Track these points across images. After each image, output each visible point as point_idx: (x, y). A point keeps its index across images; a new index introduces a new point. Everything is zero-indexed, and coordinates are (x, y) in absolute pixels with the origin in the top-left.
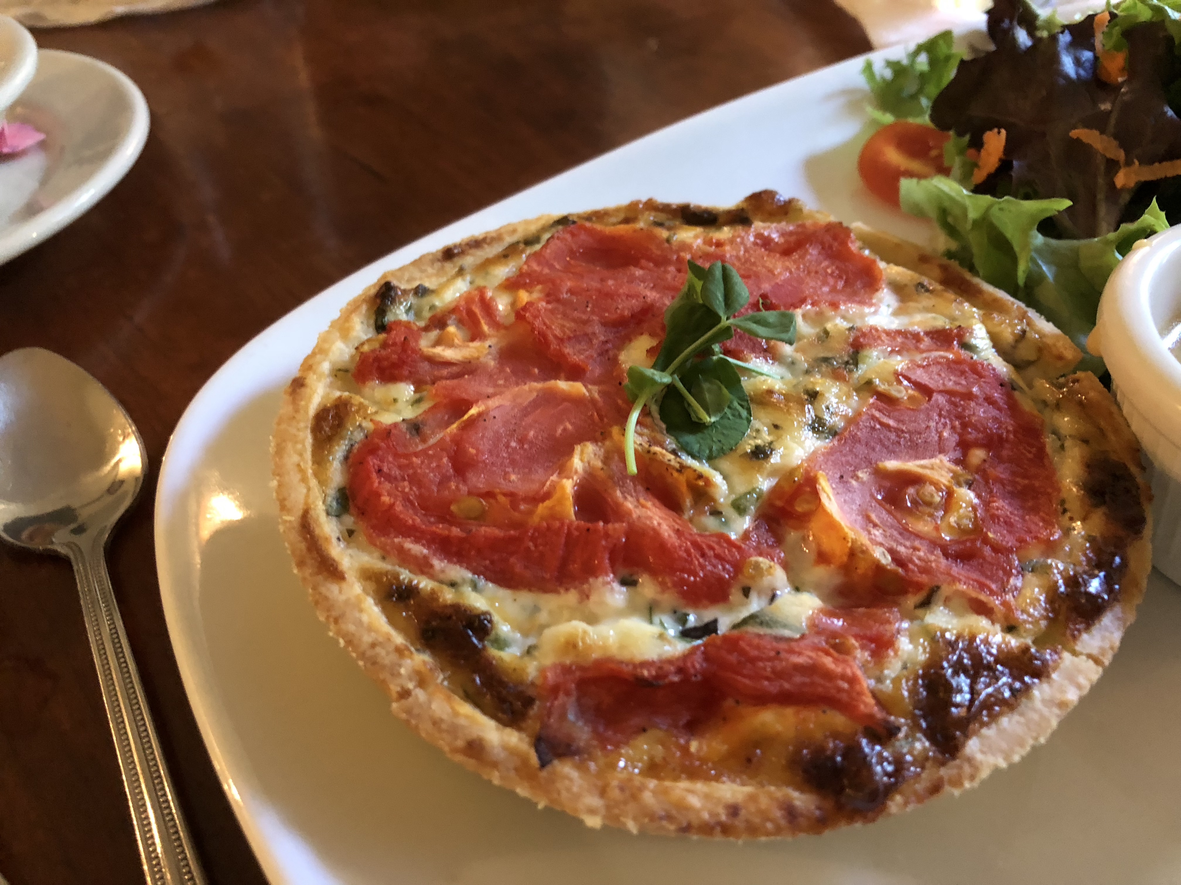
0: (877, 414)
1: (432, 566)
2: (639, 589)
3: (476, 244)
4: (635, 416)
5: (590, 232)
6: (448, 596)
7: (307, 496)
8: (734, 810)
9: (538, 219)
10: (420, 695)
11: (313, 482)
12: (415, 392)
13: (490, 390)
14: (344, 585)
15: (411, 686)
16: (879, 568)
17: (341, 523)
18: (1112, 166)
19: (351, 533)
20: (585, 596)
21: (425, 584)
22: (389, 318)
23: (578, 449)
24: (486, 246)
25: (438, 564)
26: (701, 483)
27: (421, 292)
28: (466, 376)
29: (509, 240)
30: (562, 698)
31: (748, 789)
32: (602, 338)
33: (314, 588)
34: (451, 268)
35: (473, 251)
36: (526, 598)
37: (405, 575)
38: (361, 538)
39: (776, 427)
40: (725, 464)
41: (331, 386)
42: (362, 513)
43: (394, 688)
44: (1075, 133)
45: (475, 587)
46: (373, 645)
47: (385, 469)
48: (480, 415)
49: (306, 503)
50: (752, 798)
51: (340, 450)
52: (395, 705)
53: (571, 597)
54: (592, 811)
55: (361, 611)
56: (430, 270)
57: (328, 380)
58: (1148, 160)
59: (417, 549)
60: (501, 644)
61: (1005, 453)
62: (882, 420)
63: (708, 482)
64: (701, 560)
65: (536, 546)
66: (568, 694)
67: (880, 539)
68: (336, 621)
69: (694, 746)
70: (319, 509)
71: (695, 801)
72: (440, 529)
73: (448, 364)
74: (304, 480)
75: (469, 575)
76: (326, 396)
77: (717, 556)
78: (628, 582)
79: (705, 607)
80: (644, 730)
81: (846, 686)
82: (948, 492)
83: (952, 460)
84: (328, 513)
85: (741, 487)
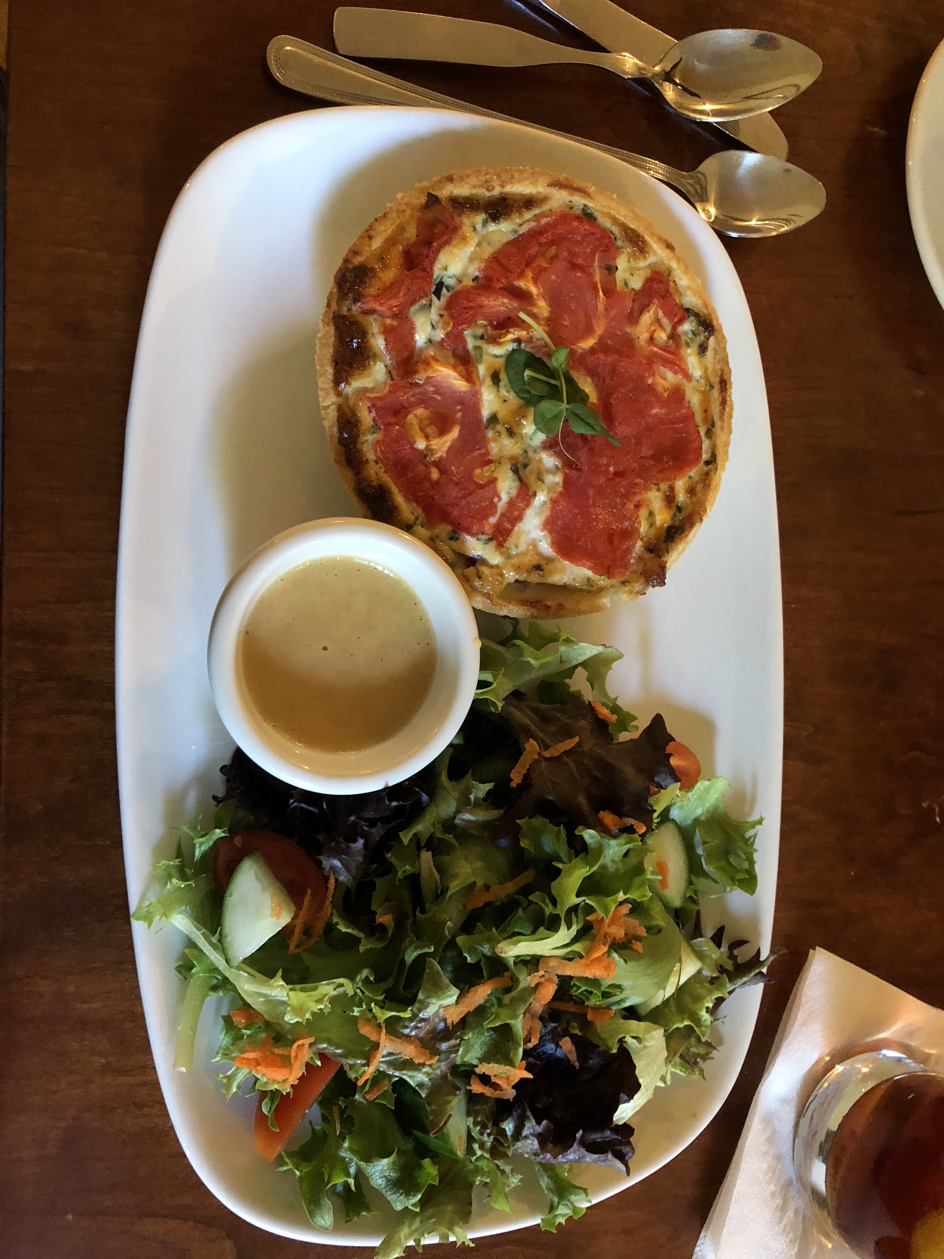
0: (483, 451)
1: (534, 222)
2: (470, 281)
4: (547, 340)
5: (693, 463)
6: (516, 219)
7: (602, 204)
8: (371, 238)
9: (726, 454)
11: (605, 210)
12: (632, 287)
13: (611, 315)
14: (547, 186)
16: (415, 371)
17: (579, 208)
18: (544, 746)
19: (571, 208)
20: (481, 260)
21: (528, 215)
22: (692, 319)
23: (549, 310)
24: (721, 408)
25: (533, 224)
26: (496, 342)
27: (703, 349)
28: (627, 313)
29: (718, 424)
30: (449, 218)
31: (374, 248)
32: (606, 381)
33: (551, 174)
34: (715, 380)
36: (497, 245)
37: (537, 211)
38: (565, 209)
39: (505, 401)
40: (502, 361)
41: (660, 259)
42: (578, 217)
44: (575, 739)
45: (513, 231)
46: (513, 178)
48: (597, 297)
49: (596, 200)
53: (485, 257)
55: (531, 185)
56: (718, 367)
57: (666, 262)
58: (534, 764)
59: (544, 221)
60: (483, 221)
61: (428, 485)
63: (496, 345)
66: (448, 221)
67: (427, 387)
68: (533, 173)
69: (401, 248)
70: (591, 204)
72: (548, 235)
73: (641, 313)
74: (609, 208)
75: (520, 232)
76: (654, 252)
78: (476, 279)
79: (447, 300)
80: (417, 236)
81: (382, 302)
82: (427, 437)
83: (441, 458)
84: (585, 205)
85: (485, 357)
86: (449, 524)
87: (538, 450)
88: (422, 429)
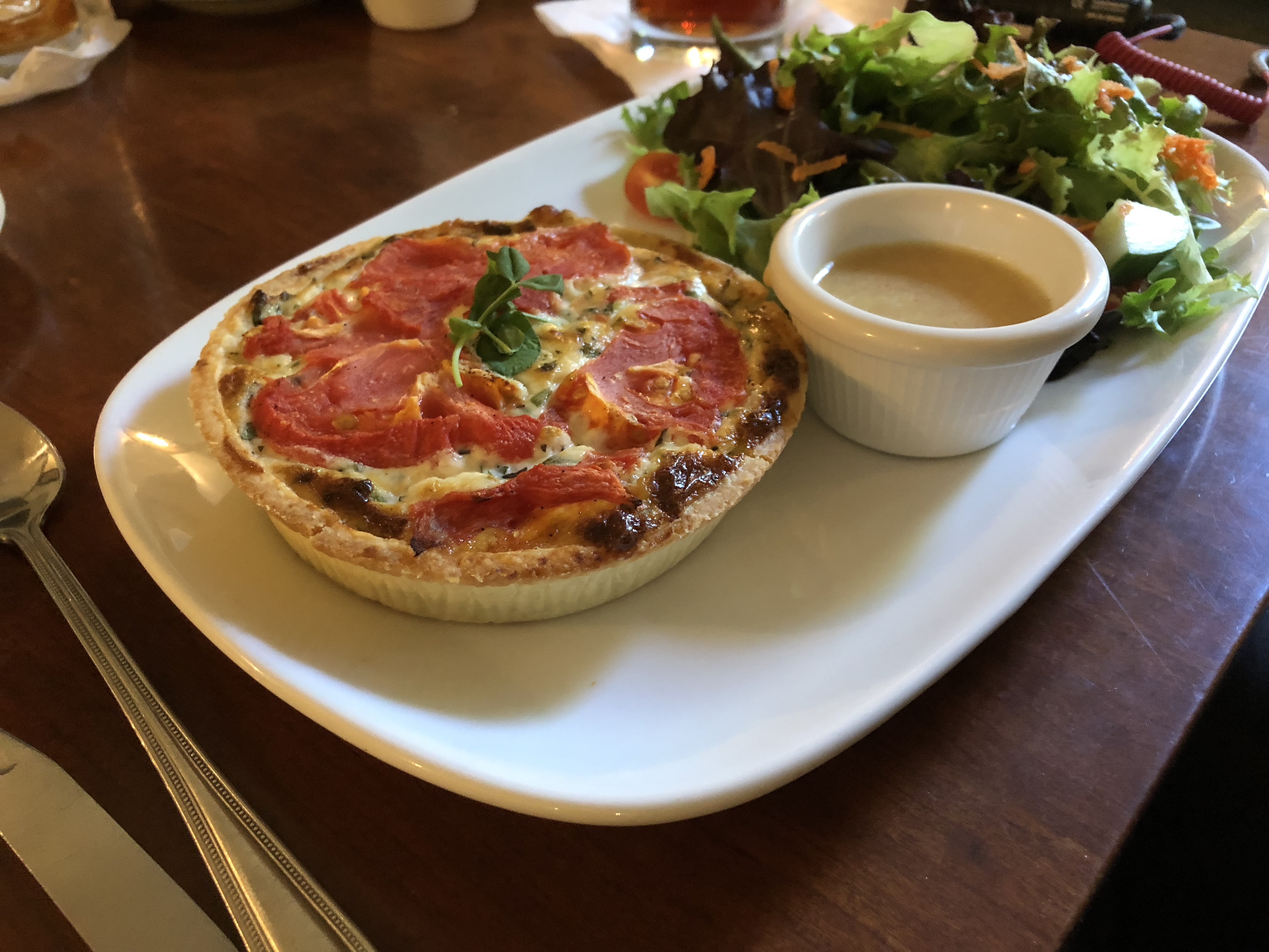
1: (324, 460)
2: (472, 454)
4: (457, 352)
6: (338, 476)
7: (225, 429)
8: (543, 561)
9: (371, 241)
10: (328, 530)
11: (228, 420)
12: (293, 360)
13: (350, 352)
14: (263, 476)
15: (321, 525)
16: (629, 426)
17: (253, 444)
18: (789, 167)
19: (261, 449)
20: (434, 465)
21: (321, 470)
22: (263, 316)
23: (419, 377)
25: (328, 458)
26: (508, 388)
27: (285, 297)
28: (330, 345)
30: (425, 516)
31: (551, 549)
32: (430, 310)
33: (242, 480)
34: (305, 280)
35: (321, 267)
36: (393, 472)
37: (306, 467)
38: (270, 451)
39: (558, 352)
41: (228, 363)
42: (267, 435)
43: (310, 527)
44: (760, 146)
45: (357, 469)
46: (289, 507)
47: (280, 405)
48: (344, 367)
49: (225, 433)
50: (554, 553)
51: (243, 400)
53: (426, 466)
54: (453, 575)
55: (277, 490)
56: (290, 282)
57: (225, 359)
58: (812, 161)
59: (313, 450)
60: (380, 498)
61: (712, 353)
62: (630, 342)
63: (513, 388)
65: (397, 438)
66: (429, 514)
67: (630, 410)
68: (261, 497)
69: (515, 534)
70: (236, 436)
71: (519, 560)
72: (326, 437)
73: (315, 339)
74: (220, 419)
75: (351, 463)
76: (225, 369)
77: (522, 429)
78: (464, 452)
79: (518, 462)
80: (483, 529)
81: (607, 484)
82: (674, 379)
83: (677, 361)
84: (243, 438)
85: (536, 389)
86: (721, 322)
87: (566, 313)
88: (675, 387)
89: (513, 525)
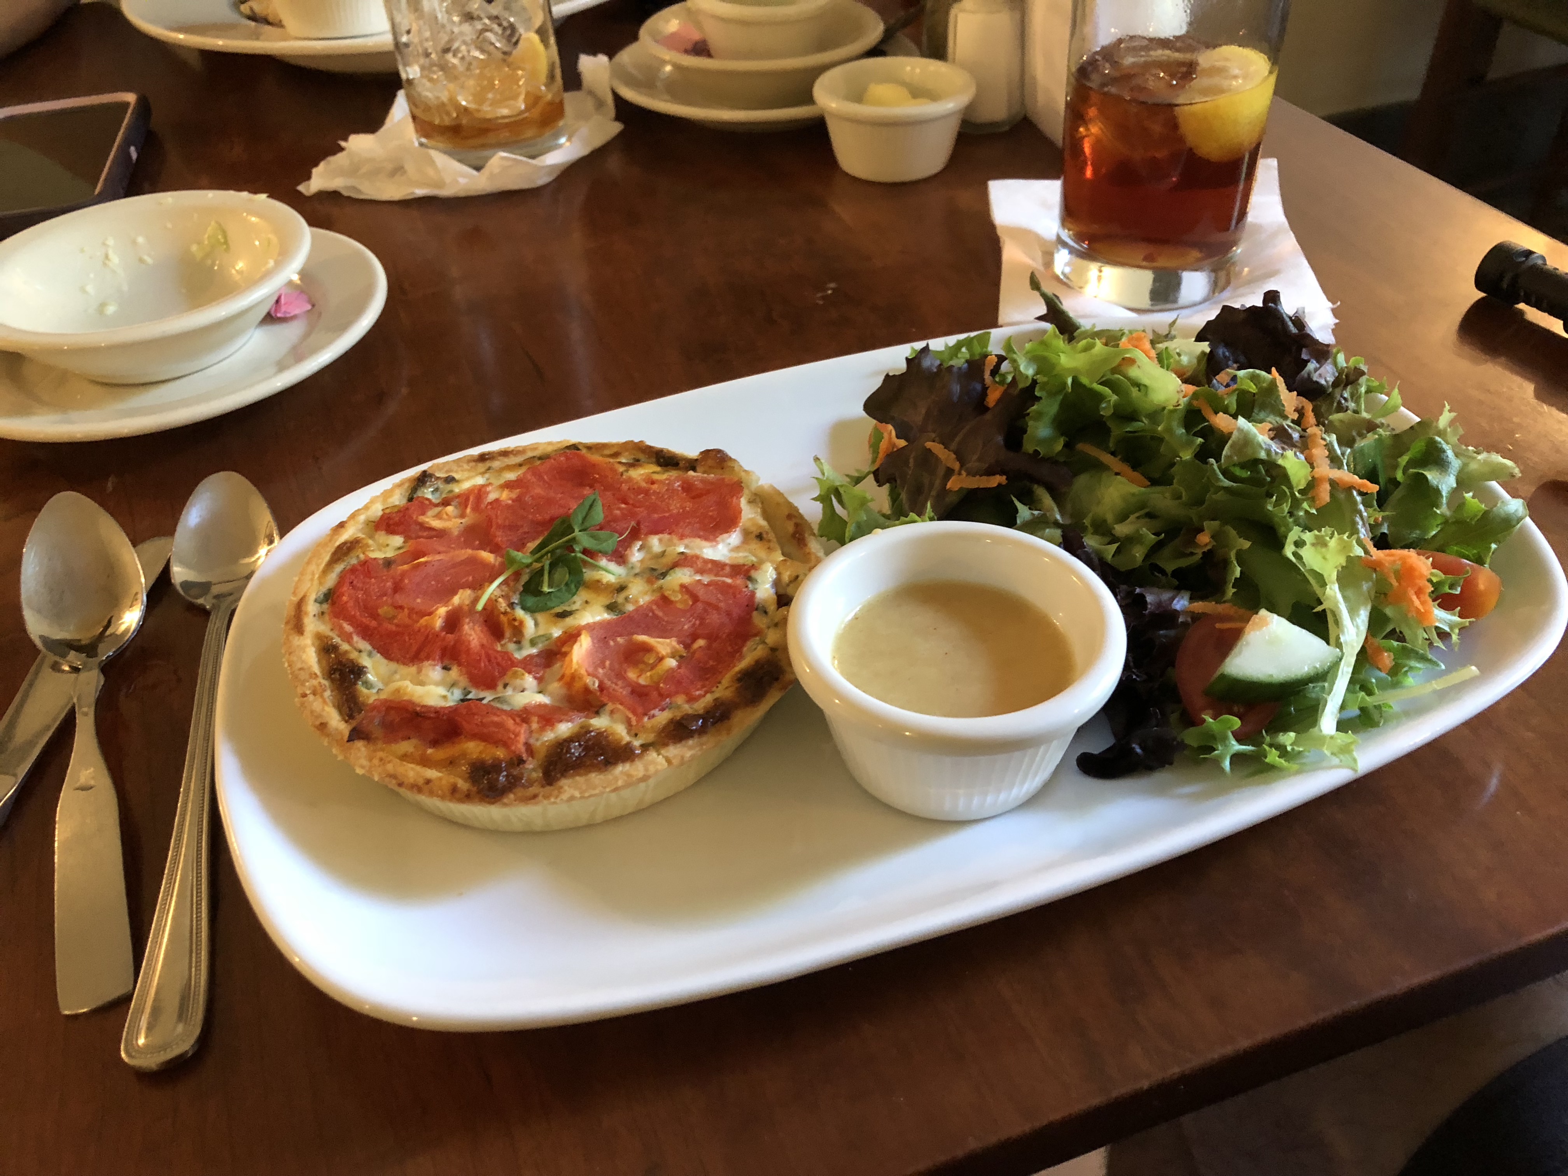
0: (654, 607)
1: (352, 638)
2: (451, 672)
3: (505, 453)
4: (499, 580)
5: (582, 458)
6: (354, 655)
7: (309, 588)
8: (428, 782)
9: (559, 442)
10: (311, 698)
11: (316, 582)
12: (402, 542)
13: (443, 549)
14: (302, 638)
15: (308, 692)
16: (587, 690)
17: (321, 607)
18: (949, 472)
19: (323, 613)
20: (419, 671)
21: (345, 647)
22: (419, 494)
23: (462, 592)
24: (512, 456)
25: (356, 638)
26: (516, 624)
27: (450, 480)
28: (435, 539)
29: (530, 454)
30: (374, 713)
31: (440, 775)
32: (526, 530)
33: (287, 636)
34: (482, 467)
35: (501, 457)
36: (391, 665)
37: (337, 640)
38: (327, 617)
39: (587, 602)
40: (540, 617)
41: (361, 530)
42: (333, 604)
43: (300, 690)
44: (929, 445)
45: (370, 655)
46: (301, 669)
47: (355, 583)
48: (426, 562)
49: (306, 593)
50: (440, 779)
51: (339, 568)
52: (296, 700)
53: (413, 669)
54: (362, 767)
55: (304, 652)
56: (466, 466)
57: (360, 527)
58: (971, 473)
59: (348, 628)
60: (368, 685)
61: (715, 645)
62: (655, 611)
63: (523, 625)
64: (487, 663)
65: (410, 639)
66: (380, 712)
67: (600, 676)
68: (290, 654)
69: (430, 751)
70: (313, 597)
71: (411, 774)
72: (366, 621)
73: (431, 529)
74: (312, 580)
75: (369, 647)
76: (354, 534)
77: (498, 664)
78: (446, 668)
79: (481, 690)
80: (409, 738)
81: (513, 736)
82: (661, 659)
83: (679, 643)
84: (316, 601)
85: (541, 633)
86: (751, 617)
87: (630, 566)
88: (653, 667)
89: (435, 743)
